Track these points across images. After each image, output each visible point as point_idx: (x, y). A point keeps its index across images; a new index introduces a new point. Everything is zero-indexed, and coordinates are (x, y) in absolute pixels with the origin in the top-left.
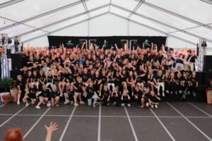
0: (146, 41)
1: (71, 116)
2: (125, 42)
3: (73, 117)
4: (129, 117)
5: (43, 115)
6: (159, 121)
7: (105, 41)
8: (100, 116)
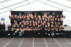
0: (54, 13)
1: (21, 43)
2: (44, 13)
3: (21, 44)
4: (46, 44)
5: (8, 43)
6: (60, 45)
7: (36, 13)
8: (33, 43)
